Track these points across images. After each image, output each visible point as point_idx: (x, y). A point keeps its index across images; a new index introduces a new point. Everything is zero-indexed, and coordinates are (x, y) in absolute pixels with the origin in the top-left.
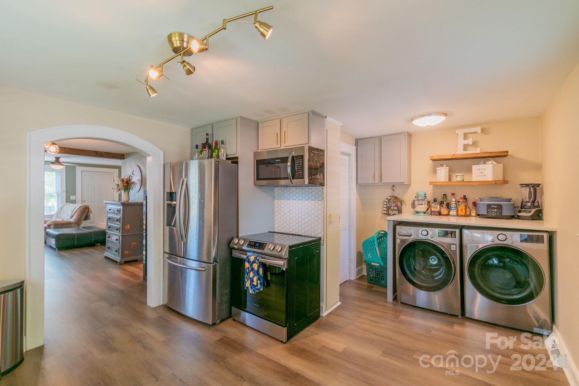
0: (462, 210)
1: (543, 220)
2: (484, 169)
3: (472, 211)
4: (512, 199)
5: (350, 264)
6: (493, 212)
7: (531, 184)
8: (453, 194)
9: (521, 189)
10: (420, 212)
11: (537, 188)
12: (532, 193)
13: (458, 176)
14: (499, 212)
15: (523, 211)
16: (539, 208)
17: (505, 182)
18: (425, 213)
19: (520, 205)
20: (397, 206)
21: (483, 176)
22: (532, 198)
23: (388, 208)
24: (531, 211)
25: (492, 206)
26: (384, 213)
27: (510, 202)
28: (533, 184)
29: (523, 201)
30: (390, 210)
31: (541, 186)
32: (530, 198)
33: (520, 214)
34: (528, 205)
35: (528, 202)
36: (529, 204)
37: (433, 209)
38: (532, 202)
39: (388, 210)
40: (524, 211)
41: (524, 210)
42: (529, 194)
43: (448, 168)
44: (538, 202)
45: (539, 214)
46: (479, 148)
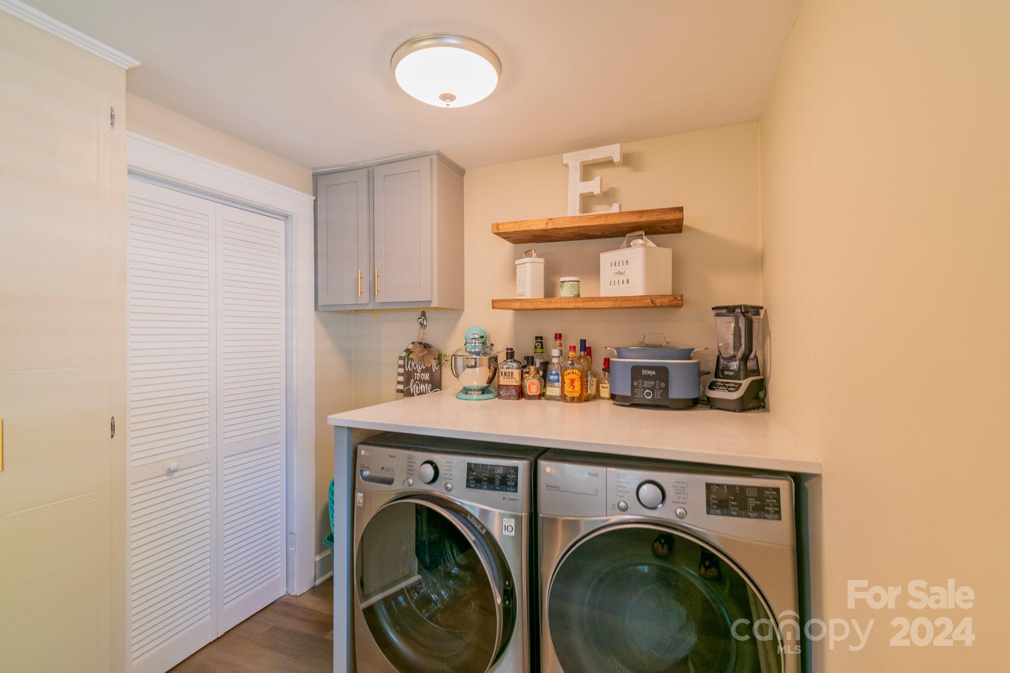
0: (572, 381)
1: (768, 411)
2: (625, 263)
3: (601, 385)
4: (693, 349)
5: (291, 548)
6: (645, 389)
7: (740, 307)
8: (558, 336)
9: (715, 320)
10: (471, 390)
11: (753, 317)
12: (743, 334)
13: (565, 284)
14: (661, 388)
15: (719, 386)
16: (759, 375)
17: (676, 302)
18: (483, 393)
19: (712, 367)
20: (428, 370)
21: (623, 283)
22: (743, 347)
23: (408, 376)
24: (740, 385)
25: (644, 372)
26: (399, 391)
27: (690, 359)
28: (745, 306)
29: (720, 354)
30: (412, 380)
31: (762, 312)
32: (736, 347)
33: (715, 394)
34: (732, 368)
35: (732, 358)
36: (734, 365)
37: (503, 381)
38: (741, 360)
39: (406, 383)
40: (724, 385)
41: (722, 383)
42: (734, 336)
43: (542, 260)
44: (756, 357)
45: (758, 394)
46: (616, 204)
